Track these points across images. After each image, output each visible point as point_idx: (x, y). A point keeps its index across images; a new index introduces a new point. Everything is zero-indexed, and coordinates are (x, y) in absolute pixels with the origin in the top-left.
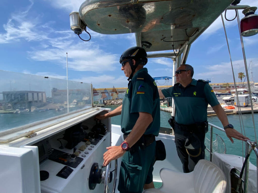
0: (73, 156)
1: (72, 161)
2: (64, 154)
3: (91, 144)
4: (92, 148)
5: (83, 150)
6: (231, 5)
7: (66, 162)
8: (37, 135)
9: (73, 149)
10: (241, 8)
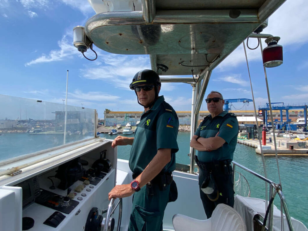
0: (66, 199)
1: (65, 206)
2: (55, 196)
3: (90, 183)
4: (91, 189)
5: (79, 192)
6: (253, 33)
7: (57, 206)
8: (22, 172)
9: (67, 189)
10: (264, 36)
